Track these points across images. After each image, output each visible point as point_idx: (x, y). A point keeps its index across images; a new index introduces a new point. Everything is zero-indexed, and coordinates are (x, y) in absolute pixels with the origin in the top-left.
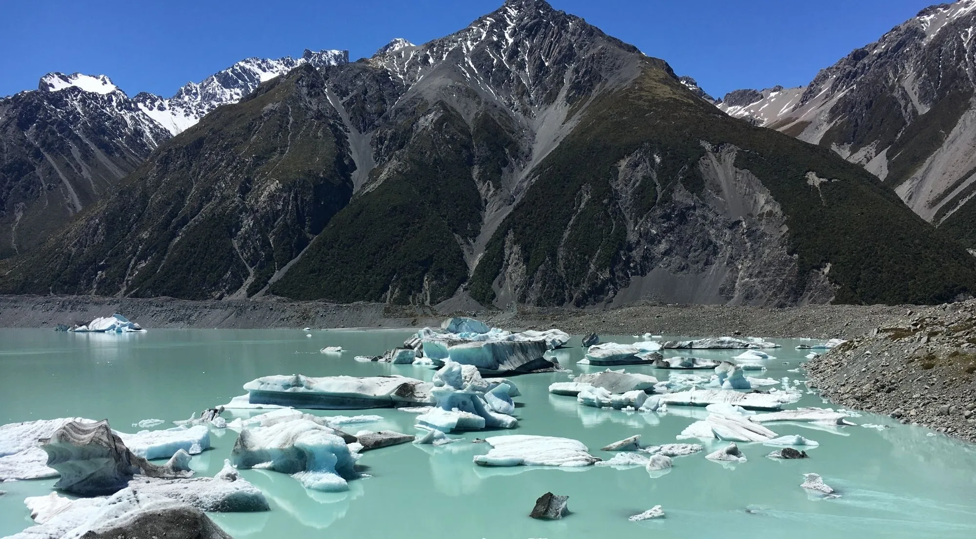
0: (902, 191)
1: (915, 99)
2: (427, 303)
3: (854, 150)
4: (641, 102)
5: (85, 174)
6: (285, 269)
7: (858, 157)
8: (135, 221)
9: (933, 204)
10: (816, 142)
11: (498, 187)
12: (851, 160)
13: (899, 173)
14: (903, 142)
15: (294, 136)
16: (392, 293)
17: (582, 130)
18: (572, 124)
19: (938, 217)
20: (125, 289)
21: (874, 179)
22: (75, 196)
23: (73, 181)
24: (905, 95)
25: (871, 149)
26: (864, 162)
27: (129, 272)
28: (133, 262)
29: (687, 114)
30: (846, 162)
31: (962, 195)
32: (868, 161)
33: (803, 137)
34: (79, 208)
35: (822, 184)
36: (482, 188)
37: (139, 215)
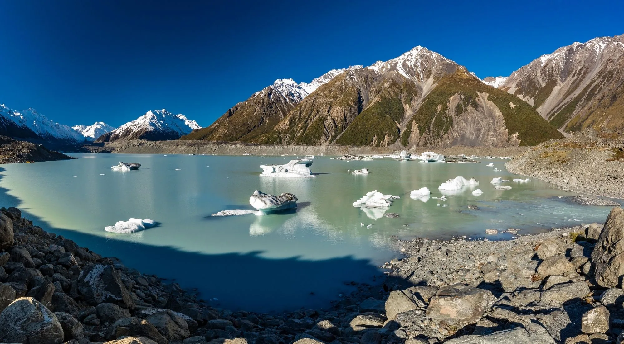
0: (539, 110)
1: (540, 82)
2: (386, 146)
3: (524, 97)
4: (457, 79)
5: (285, 108)
6: (341, 135)
7: (525, 99)
8: (298, 121)
9: (548, 115)
10: (513, 93)
11: (410, 106)
12: (523, 100)
13: (538, 104)
14: (538, 95)
15: (345, 91)
16: (375, 142)
17: (437, 88)
18: (435, 85)
19: (549, 119)
20: (294, 142)
21: (530, 106)
22: (282, 115)
23: (282, 110)
24: (538, 81)
25: (528, 97)
26: (527, 101)
27: (295, 137)
28: (296, 134)
29: (472, 83)
30: (522, 100)
31: (556, 112)
32: (528, 100)
33: (509, 92)
34: (283, 118)
35: (515, 107)
36: (405, 106)
37: (299, 119)
